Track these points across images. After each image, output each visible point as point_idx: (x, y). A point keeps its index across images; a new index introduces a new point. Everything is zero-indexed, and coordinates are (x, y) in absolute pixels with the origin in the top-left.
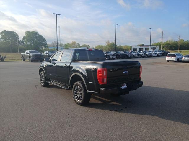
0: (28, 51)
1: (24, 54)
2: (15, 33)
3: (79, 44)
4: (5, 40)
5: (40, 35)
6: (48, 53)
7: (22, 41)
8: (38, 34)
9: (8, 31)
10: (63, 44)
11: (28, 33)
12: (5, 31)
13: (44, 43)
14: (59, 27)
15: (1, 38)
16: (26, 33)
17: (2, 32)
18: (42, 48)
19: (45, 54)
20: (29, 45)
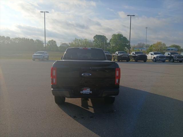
0: (117, 52)
1: (114, 54)
2: (105, 36)
4: (97, 43)
5: (124, 37)
6: (134, 53)
7: (109, 43)
8: (123, 36)
9: (99, 35)
10: (149, 45)
11: (114, 35)
12: (97, 35)
13: (127, 44)
14: (147, 28)
15: (94, 42)
16: (112, 35)
17: (95, 36)
18: (126, 49)
19: (132, 55)
20: (114, 46)
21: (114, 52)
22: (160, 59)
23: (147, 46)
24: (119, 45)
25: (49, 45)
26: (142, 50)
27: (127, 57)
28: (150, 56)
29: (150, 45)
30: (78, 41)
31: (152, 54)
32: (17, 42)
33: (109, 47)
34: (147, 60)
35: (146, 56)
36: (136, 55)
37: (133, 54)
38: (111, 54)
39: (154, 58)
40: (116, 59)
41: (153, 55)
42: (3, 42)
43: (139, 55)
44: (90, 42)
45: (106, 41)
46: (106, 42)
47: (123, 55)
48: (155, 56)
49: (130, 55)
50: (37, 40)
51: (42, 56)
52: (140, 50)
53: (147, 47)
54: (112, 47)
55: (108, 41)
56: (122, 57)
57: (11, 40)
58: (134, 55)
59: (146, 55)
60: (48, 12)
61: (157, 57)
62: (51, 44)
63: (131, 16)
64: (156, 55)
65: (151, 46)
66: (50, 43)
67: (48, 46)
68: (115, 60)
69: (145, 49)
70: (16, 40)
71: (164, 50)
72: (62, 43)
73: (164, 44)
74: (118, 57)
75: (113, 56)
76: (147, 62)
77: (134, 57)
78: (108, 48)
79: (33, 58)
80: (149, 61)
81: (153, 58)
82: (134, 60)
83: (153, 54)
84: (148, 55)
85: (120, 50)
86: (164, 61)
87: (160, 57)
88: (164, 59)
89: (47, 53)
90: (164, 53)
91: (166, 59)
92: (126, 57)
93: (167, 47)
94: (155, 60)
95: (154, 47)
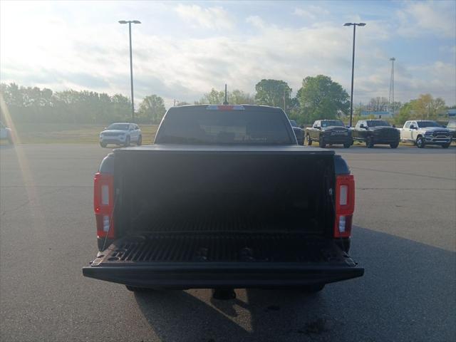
0: (318, 123)
1: (310, 129)
2: (284, 83)
3: (443, 99)
4: (263, 99)
5: (335, 84)
6: (365, 125)
7: (295, 100)
8: (330, 82)
9: (270, 80)
10: (399, 103)
11: (309, 80)
12: (264, 80)
14: (393, 59)
15: (256, 97)
16: (304, 80)
17: (259, 83)
18: (339, 114)
19: (359, 129)
20: (309, 108)
21: (308, 123)
22: (434, 140)
23: (395, 107)
24: (322, 103)
25: (147, 107)
26: (380, 117)
27: (346, 134)
28: (407, 132)
29: (403, 103)
30: (217, 98)
31: (412, 127)
32: (69, 102)
33: (296, 110)
34: (400, 143)
35: (398, 133)
36: (371, 129)
37: (362, 126)
38: (303, 127)
39: (419, 136)
40: (315, 141)
41: (416, 128)
42: (36, 101)
43: (379, 130)
44: (248, 99)
45: (288, 95)
46: (288, 99)
47: (335, 129)
48: (423, 131)
49: (353, 129)
50: (117, 96)
51: (123, 134)
52: (376, 116)
53: (393, 108)
54: (304, 109)
55: (293, 96)
56: (332, 134)
57: (54, 98)
58: (364, 130)
59: (398, 129)
60: (139, 22)
61: (427, 134)
62: (151, 105)
63: (355, 24)
64: (424, 129)
65: (406, 105)
66: (148, 102)
67: (144, 111)
68: (313, 143)
69: (388, 113)
70: (66, 96)
71: (440, 115)
72: (176, 103)
73: (439, 100)
74: (321, 134)
75: (308, 134)
76: (400, 148)
77: (365, 135)
78: (292, 111)
79: (101, 140)
80: (405, 144)
81: (415, 138)
82: (364, 144)
83: (416, 125)
84: (401, 129)
85: (326, 116)
86: (446, 146)
87: (435, 133)
88: (448, 140)
89: (137, 128)
90: (447, 124)
91: (452, 140)
92: (344, 136)
93: (447, 108)
94: (422, 143)
95: (411, 108)
